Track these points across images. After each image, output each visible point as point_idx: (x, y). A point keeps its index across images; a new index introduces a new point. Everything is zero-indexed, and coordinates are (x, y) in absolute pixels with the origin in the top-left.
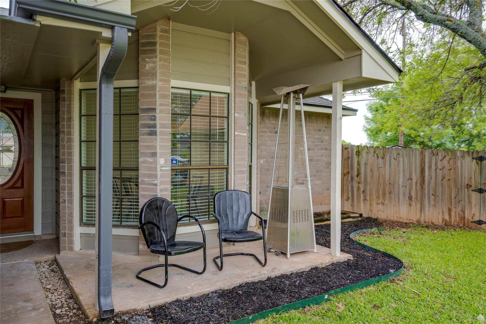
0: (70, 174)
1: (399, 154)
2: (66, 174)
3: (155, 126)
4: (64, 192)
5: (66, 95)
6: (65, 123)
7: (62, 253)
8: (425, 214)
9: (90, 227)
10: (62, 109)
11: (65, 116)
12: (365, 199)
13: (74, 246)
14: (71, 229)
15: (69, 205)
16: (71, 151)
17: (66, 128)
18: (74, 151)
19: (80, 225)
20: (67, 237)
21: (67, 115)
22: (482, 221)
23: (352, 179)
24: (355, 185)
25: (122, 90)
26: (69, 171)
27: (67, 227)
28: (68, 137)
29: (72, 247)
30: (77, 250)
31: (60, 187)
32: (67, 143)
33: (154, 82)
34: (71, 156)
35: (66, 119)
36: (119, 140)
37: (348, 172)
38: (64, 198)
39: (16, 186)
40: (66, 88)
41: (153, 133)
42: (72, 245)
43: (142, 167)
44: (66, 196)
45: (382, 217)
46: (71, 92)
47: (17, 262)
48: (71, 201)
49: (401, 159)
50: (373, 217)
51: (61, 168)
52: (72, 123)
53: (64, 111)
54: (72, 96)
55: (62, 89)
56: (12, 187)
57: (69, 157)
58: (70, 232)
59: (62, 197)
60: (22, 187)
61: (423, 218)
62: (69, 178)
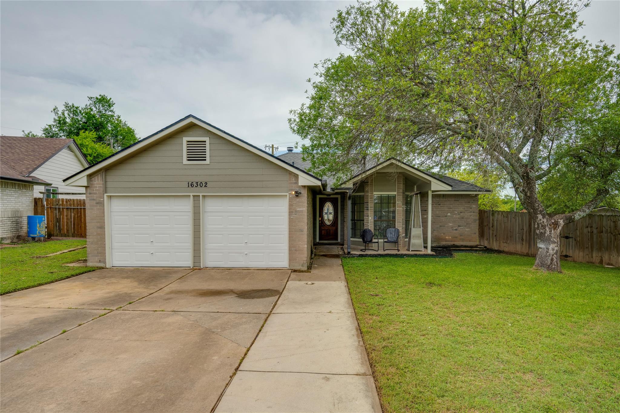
1: (516, 215)
3: (368, 207)
7: (344, 246)
8: (531, 250)
12: (496, 240)
15: (347, 231)
16: (347, 215)
20: (346, 241)
22: (567, 255)
23: (489, 229)
24: (491, 232)
28: (346, 210)
32: (346, 212)
33: (368, 194)
37: (487, 225)
41: (368, 210)
43: (365, 219)
44: (346, 228)
45: (506, 250)
49: (517, 218)
50: (501, 250)
52: (347, 206)
57: (347, 217)
58: (347, 239)
60: (335, 226)
61: (530, 252)
62: (346, 223)
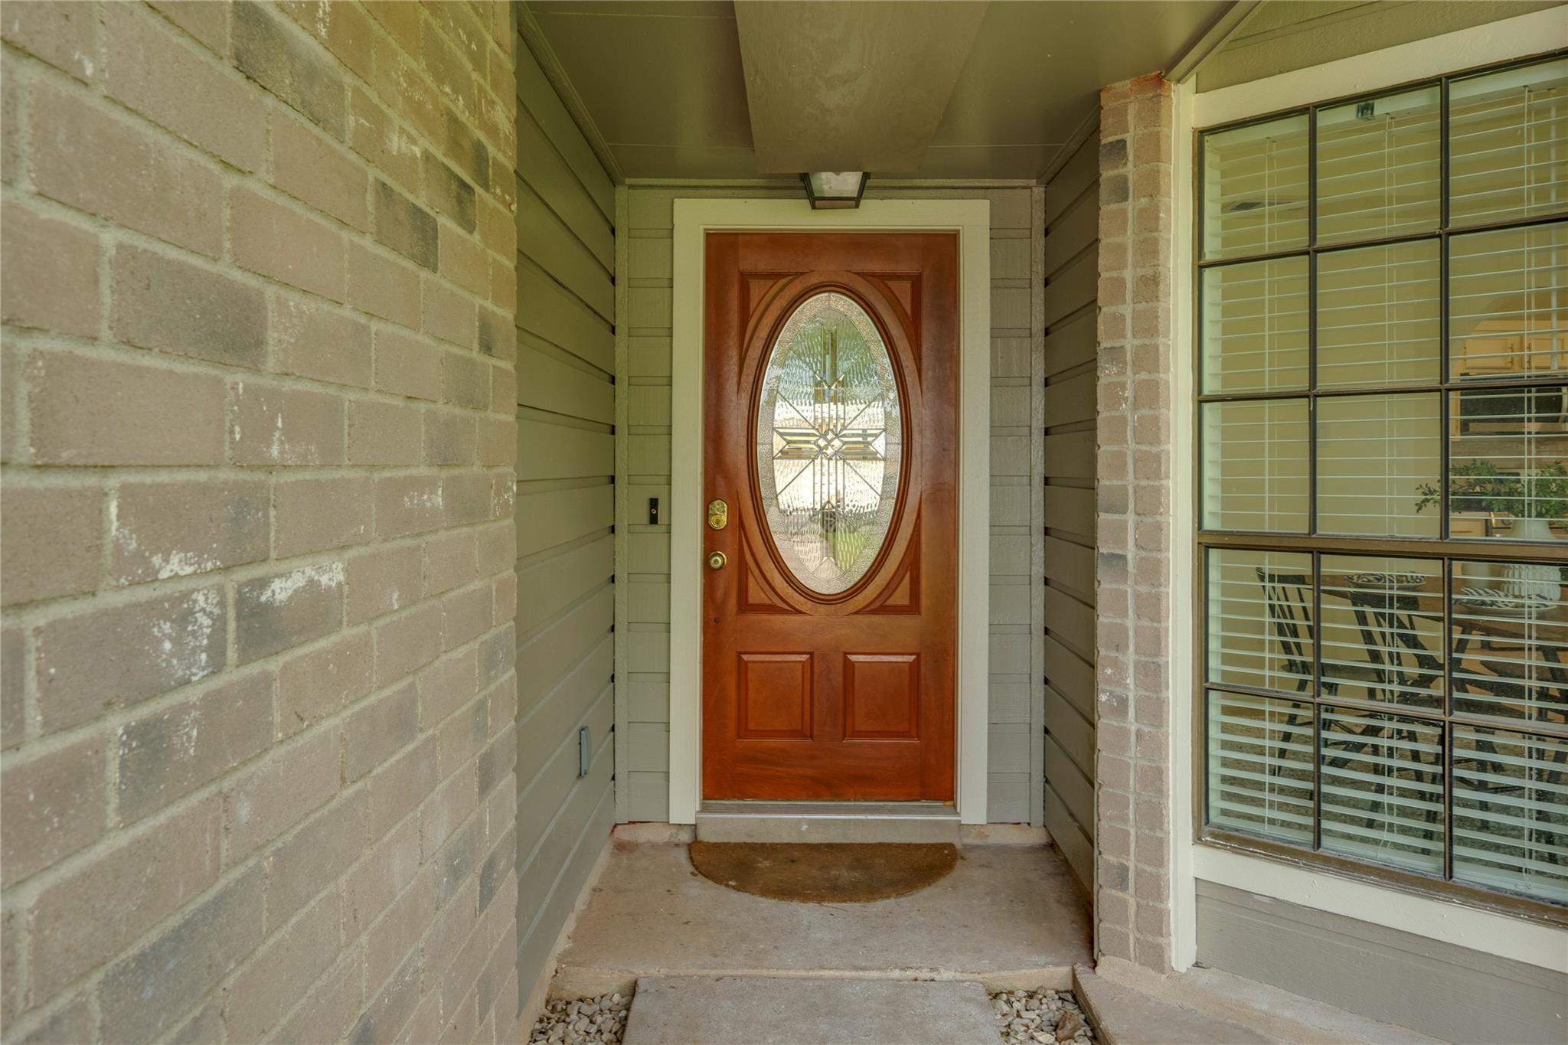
0: (1154, 572)
2: (1131, 567)
4: (1120, 657)
5: (1130, 165)
6: (1127, 310)
7: (1107, 966)
9: (1252, 854)
10: (1110, 240)
11: (1129, 275)
13: (1169, 945)
14: (1156, 851)
15: (1146, 729)
16: (1154, 450)
17: (1129, 335)
18: (1171, 448)
19: (1198, 839)
20: (1131, 891)
21: (1135, 267)
25: (1459, 92)
26: (1143, 554)
27: (1133, 838)
28: (1143, 375)
29: (1160, 947)
30: (1183, 970)
31: (1101, 633)
32: (1136, 406)
34: (1158, 477)
35: (1129, 285)
36: (1436, 384)
38: (1118, 691)
39: (890, 602)
40: (1131, 128)
42: (1160, 940)
44: (1130, 681)
46: (1155, 149)
47: (910, 974)
48: (1155, 711)
51: (1102, 535)
52: (1162, 304)
53: (1120, 249)
54: (1163, 166)
55: (1111, 139)
56: (881, 608)
57: (1144, 483)
58: (1148, 868)
59: (1109, 680)
60: (913, 607)
62: (1143, 589)
